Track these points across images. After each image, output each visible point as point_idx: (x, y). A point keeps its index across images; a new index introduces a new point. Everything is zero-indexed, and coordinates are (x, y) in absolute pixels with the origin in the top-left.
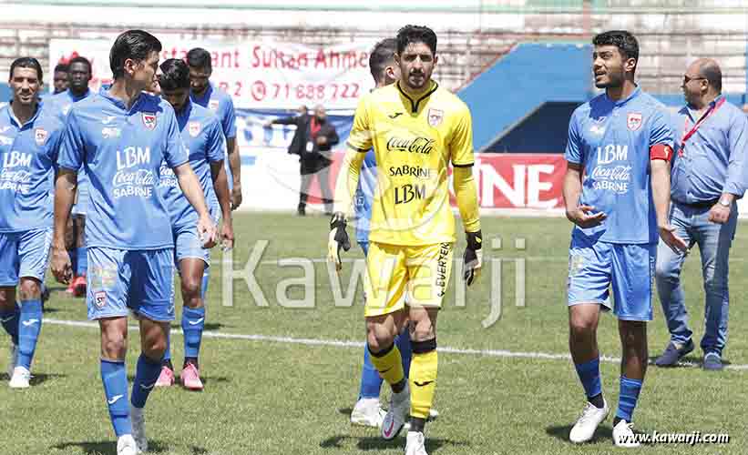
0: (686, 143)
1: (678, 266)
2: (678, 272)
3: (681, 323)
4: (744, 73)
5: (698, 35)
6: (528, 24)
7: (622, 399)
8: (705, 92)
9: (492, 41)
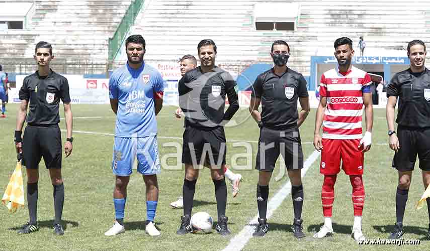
5: (300, 62)
6: (258, 58)
7: (148, 211)
9: (250, 63)
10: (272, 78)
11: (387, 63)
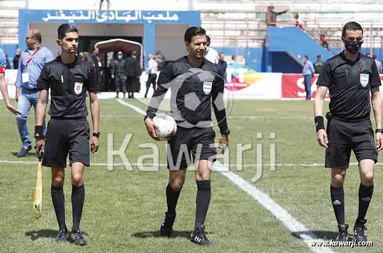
0: (28, 64)
1: (26, 115)
2: (26, 117)
3: (26, 138)
4: (17, 35)
8: (35, 43)
10: (341, 65)
11: (150, 22)
